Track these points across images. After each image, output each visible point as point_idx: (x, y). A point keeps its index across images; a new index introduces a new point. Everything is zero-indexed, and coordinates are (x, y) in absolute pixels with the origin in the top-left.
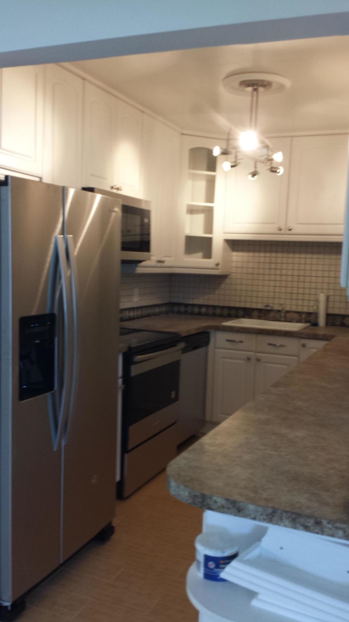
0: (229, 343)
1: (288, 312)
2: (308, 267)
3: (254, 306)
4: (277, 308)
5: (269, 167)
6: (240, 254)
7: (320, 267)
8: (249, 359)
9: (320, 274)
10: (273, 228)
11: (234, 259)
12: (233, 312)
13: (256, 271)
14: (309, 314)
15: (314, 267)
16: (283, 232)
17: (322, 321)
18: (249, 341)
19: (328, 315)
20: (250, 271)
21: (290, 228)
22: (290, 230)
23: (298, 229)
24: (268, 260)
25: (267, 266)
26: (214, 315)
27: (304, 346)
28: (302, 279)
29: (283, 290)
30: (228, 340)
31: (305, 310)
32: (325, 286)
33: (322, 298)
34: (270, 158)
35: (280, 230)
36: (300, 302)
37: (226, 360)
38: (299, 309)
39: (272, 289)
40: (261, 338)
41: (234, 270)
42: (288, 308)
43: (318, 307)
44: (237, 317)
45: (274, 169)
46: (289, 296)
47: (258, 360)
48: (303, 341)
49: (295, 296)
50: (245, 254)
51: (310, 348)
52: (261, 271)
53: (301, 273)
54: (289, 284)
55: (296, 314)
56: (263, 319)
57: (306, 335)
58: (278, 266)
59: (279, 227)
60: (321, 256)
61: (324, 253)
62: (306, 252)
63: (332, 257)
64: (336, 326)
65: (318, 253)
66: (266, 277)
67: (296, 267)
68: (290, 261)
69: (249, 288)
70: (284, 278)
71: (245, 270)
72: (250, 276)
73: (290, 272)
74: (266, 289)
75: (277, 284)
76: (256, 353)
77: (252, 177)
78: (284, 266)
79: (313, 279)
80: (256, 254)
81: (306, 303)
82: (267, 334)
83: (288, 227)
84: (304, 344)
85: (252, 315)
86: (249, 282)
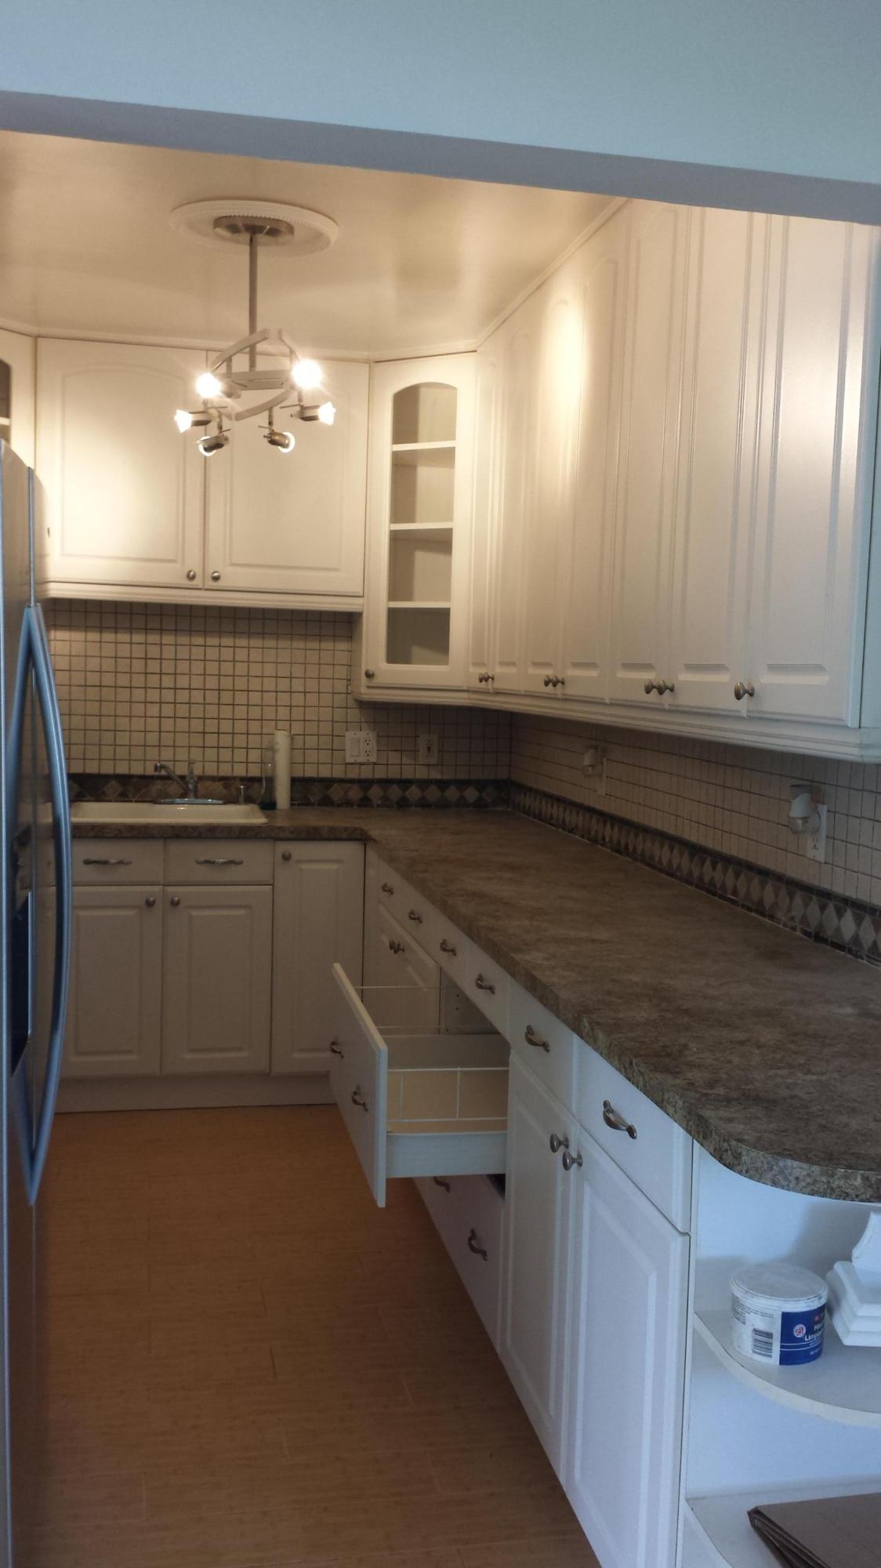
0: (91, 867)
1: (200, 778)
2: (241, 669)
4: (181, 770)
5: (267, 432)
7: (269, 669)
8: (150, 904)
9: (269, 684)
10: (172, 574)
13: (108, 679)
14: (250, 781)
15: (255, 669)
16: (197, 582)
17: (282, 795)
18: (144, 858)
20: (93, 679)
21: (216, 574)
22: (216, 579)
23: (233, 577)
24: (138, 651)
25: (138, 666)
27: (286, 858)
29: (182, 725)
30: (87, 862)
31: (240, 771)
32: (283, 713)
33: (282, 740)
34: (309, 414)
35: (192, 578)
36: (225, 755)
37: (82, 913)
38: (225, 771)
39: (153, 724)
42: (197, 771)
43: (274, 766)
45: (277, 438)
46: (197, 740)
47: (175, 904)
48: (283, 847)
49: (211, 740)
50: (78, 636)
51: (299, 862)
52: (123, 680)
53: (226, 683)
54: (197, 711)
55: (217, 783)
56: (134, 800)
57: (292, 832)
58: (168, 667)
59: (190, 571)
60: (270, 643)
61: (277, 636)
62: (234, 634)
63: (295, 644)
64: (313, 805)
65: (263, 635)
66: (138, 695)
67: (212, 668)
68: (197, 653)
69: (93, 723)
70: (183, 696)
71: (78, 679)
72: (93, 693)
73: (197, 682)
74: (138, 724)
75: (167, 710)
76: (166, 887)
77: (206, 450)
78: (183, 667)
79: (255, 698)
80: (108, 636)
81: (240, 755)
82: (194, 838)
83: (212, 572)
84: (287, 854)
85: (104, 793)
86: (93, 708)
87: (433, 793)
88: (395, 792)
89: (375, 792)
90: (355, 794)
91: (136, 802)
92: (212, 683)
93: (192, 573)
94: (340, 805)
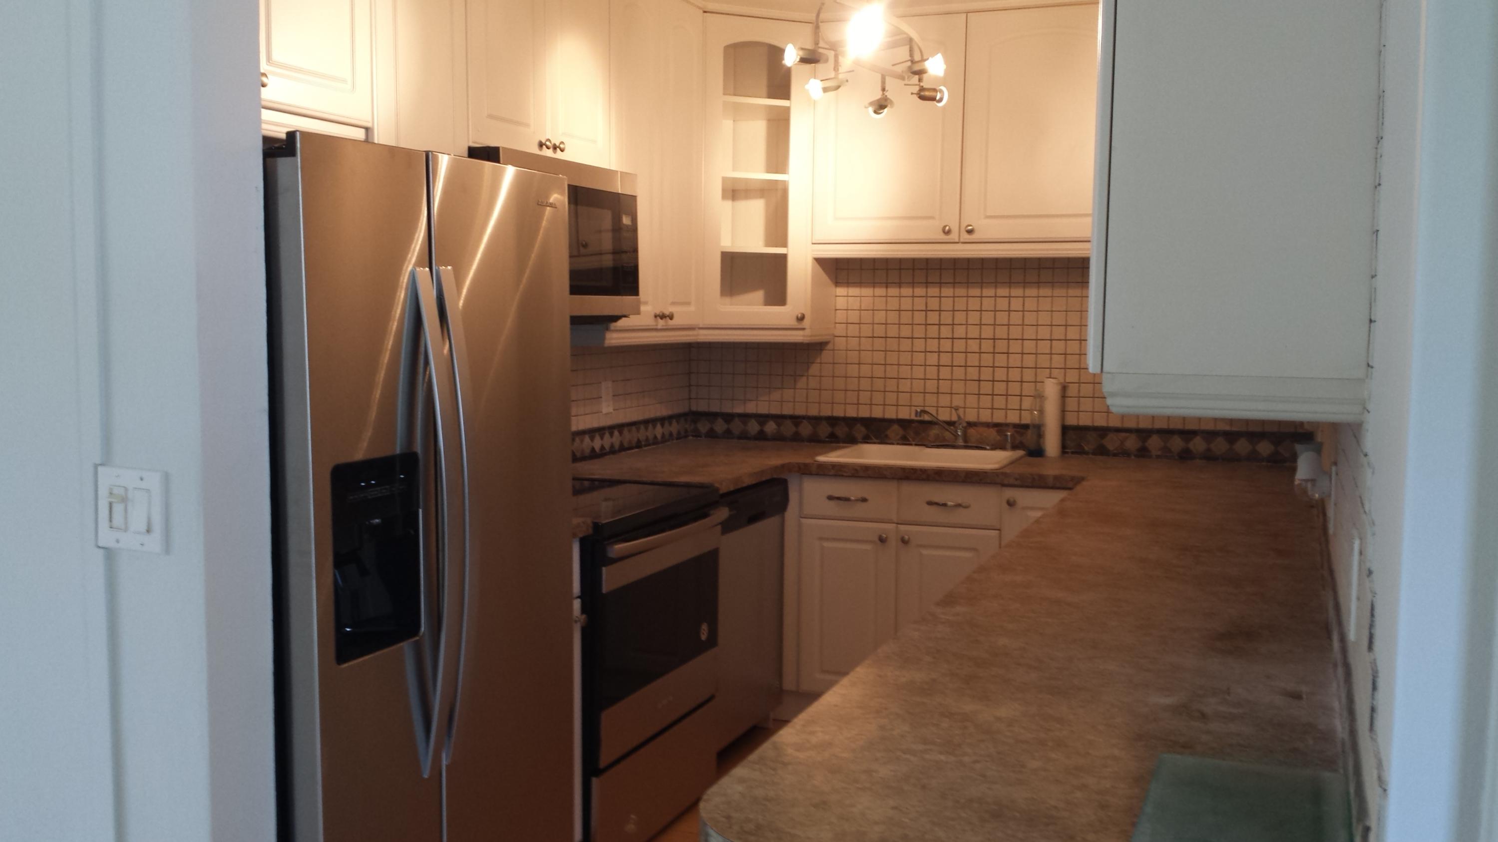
0: (832, 503)
1: (970, 424)
2: (1016, 318)
3: (890, 414)
4: (944, 415)
5: (916, 89)
6: (854, 291)
7: (1044, 318)
8: (882, 540)
9: (1044, 332)
10: (930, 230)
11: (841, 303)
12: (841, 431)
13: (893, 331)
14: (1022, 428)
15: (1030, 318)
16: (954, 236)
17: (1052, 443)
18: (882, 497)
19: (1065, 430)
20: (880, 331)
21: (970, 228)
22: (970, 232)
23: (987, 229)
24: (920, 304)
25: (919, 318)
26: (797, 438)
27: (1011, 504)
28: (1001, 346)
29: (959, 373)
30: (830, 498)
31: (1013, 418)
32: (1058, 360)
33: (1051, 389)
34: (916, 68)
35: (948, 233)
36: (1000, 402)
37: (826, 544)
38: (999, 418)
39: (932, 372)
40: (908, 488)
41: (840, 330)
42: (971, 416)
43: (1041, 412)
44: (852, 440)
45: (927, 94)
46: (973, 387)
47: (905, 542)
48: (1009, 493)
49: (986, 387)
50: (867, 291)
51: (1025, 508)
52: (906, 331)
53: (1001, 332)
54: (973, 360)
55: (991, 429)
56: (914, 443)
57: (1016, 479)
58: (947, 318)
59: (945, 226)
60: (1045, 291)
61: (1052, 284)
62: (1010, 284)
63: (1071, 292)
64: (1087, 453)
65: (1038, 284)
66: (919, 345)
67: (988, 318)
68: (974, 304)
69: (879, 371)
70: (960, 345)
71: (866, 330)
72: (879, 344)
73: (974, 332)
74: (919, 372)
75: (945, 359)
76: (899, 526)
77: (875, 112)
78: (960, 317)
79: (1029, 346)
80: (893, 291)
81: (1014, 402)
82: (923, 480)
83: (966, 224)
84: (1012, 500)
85: (887, 436)
86: (879, 357)
87: (1220, 446)
88: (1177, 443)
89: (1154, 443)
90: (1132, 443)
91: (916, 445)
92: (987, 332)
93: (947, 228)
94: (1115, 455)
